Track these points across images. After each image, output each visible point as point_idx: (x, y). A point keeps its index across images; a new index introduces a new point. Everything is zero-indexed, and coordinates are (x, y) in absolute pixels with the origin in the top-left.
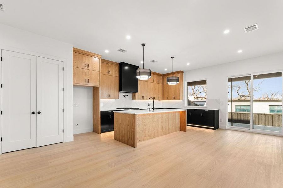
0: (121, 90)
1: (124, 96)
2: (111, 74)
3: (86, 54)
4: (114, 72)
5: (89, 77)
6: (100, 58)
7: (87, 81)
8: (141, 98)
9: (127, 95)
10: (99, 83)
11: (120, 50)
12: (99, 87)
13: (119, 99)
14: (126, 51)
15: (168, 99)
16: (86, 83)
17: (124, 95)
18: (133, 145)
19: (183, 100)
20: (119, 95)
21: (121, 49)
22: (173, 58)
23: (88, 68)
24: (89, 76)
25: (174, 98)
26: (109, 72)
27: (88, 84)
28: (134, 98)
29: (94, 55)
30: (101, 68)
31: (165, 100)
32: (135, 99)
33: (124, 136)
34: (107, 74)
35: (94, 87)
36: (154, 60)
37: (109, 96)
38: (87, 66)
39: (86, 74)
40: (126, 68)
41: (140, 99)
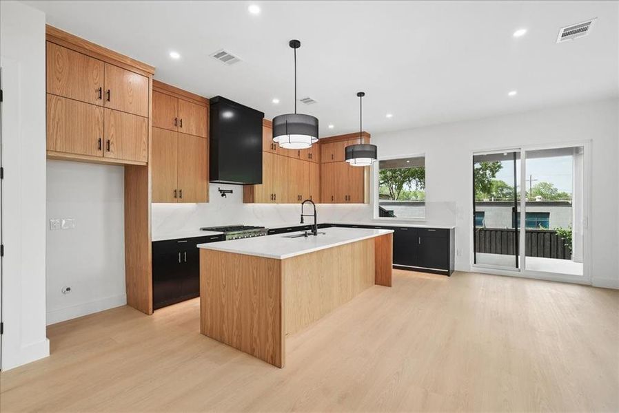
0: (213, 176)
1: (223, 193)
2: (184, 129)
3: (99, 54)
4: (195, 125)
5: (111, 134)
6: (151, 78)
7: (104, 145)
8: (270, 197)
9: (231, 192)
10: (145, 153)
11: (217, 56)
12: (146, 167)
13: (208, 201)
14: (238, 60)
15: (333, 200)
16: (99, 153)
17: (221, 191)
18: (275, 360)
19: (369, 203)
20: (208, 191)
21: (224, 53)
22: (361, 94)
23: (108, 104)
24: (112, 131)
25: (348, 199)
26: (178, 123)
27: (108, 154)
28: (249, 198)
29: (129, 62)
30: (154, 107)
31: (324, 203)
32: (253, 202)
33: (237, 328)
34: (172, 127)
35: (128, 168)
36: (311, 98)
37: (178, 196)
38: (103, 94)
39: (101, 121)
40: (228, 115)
41: (267, 202)
